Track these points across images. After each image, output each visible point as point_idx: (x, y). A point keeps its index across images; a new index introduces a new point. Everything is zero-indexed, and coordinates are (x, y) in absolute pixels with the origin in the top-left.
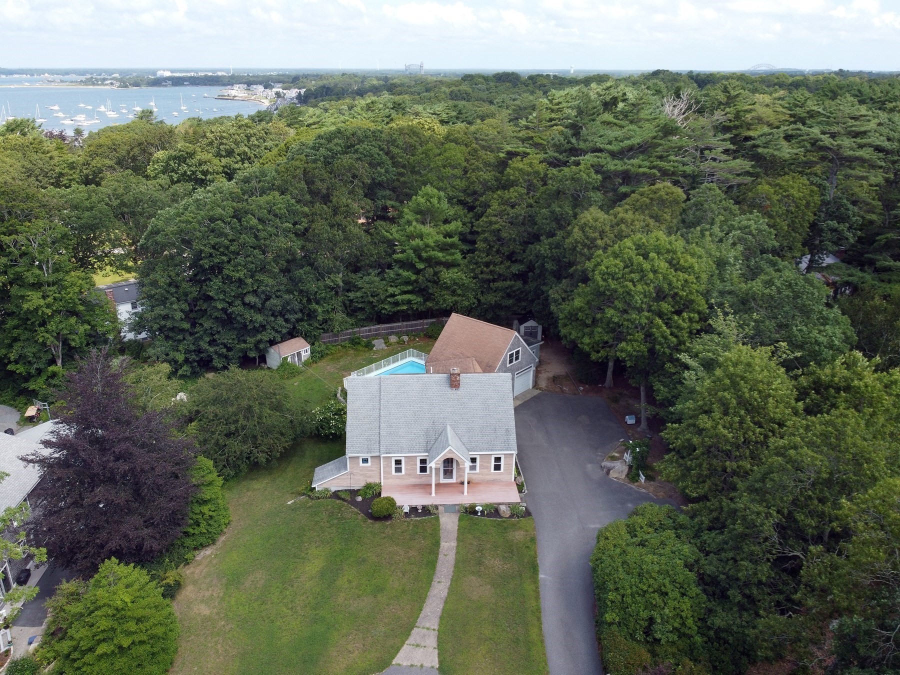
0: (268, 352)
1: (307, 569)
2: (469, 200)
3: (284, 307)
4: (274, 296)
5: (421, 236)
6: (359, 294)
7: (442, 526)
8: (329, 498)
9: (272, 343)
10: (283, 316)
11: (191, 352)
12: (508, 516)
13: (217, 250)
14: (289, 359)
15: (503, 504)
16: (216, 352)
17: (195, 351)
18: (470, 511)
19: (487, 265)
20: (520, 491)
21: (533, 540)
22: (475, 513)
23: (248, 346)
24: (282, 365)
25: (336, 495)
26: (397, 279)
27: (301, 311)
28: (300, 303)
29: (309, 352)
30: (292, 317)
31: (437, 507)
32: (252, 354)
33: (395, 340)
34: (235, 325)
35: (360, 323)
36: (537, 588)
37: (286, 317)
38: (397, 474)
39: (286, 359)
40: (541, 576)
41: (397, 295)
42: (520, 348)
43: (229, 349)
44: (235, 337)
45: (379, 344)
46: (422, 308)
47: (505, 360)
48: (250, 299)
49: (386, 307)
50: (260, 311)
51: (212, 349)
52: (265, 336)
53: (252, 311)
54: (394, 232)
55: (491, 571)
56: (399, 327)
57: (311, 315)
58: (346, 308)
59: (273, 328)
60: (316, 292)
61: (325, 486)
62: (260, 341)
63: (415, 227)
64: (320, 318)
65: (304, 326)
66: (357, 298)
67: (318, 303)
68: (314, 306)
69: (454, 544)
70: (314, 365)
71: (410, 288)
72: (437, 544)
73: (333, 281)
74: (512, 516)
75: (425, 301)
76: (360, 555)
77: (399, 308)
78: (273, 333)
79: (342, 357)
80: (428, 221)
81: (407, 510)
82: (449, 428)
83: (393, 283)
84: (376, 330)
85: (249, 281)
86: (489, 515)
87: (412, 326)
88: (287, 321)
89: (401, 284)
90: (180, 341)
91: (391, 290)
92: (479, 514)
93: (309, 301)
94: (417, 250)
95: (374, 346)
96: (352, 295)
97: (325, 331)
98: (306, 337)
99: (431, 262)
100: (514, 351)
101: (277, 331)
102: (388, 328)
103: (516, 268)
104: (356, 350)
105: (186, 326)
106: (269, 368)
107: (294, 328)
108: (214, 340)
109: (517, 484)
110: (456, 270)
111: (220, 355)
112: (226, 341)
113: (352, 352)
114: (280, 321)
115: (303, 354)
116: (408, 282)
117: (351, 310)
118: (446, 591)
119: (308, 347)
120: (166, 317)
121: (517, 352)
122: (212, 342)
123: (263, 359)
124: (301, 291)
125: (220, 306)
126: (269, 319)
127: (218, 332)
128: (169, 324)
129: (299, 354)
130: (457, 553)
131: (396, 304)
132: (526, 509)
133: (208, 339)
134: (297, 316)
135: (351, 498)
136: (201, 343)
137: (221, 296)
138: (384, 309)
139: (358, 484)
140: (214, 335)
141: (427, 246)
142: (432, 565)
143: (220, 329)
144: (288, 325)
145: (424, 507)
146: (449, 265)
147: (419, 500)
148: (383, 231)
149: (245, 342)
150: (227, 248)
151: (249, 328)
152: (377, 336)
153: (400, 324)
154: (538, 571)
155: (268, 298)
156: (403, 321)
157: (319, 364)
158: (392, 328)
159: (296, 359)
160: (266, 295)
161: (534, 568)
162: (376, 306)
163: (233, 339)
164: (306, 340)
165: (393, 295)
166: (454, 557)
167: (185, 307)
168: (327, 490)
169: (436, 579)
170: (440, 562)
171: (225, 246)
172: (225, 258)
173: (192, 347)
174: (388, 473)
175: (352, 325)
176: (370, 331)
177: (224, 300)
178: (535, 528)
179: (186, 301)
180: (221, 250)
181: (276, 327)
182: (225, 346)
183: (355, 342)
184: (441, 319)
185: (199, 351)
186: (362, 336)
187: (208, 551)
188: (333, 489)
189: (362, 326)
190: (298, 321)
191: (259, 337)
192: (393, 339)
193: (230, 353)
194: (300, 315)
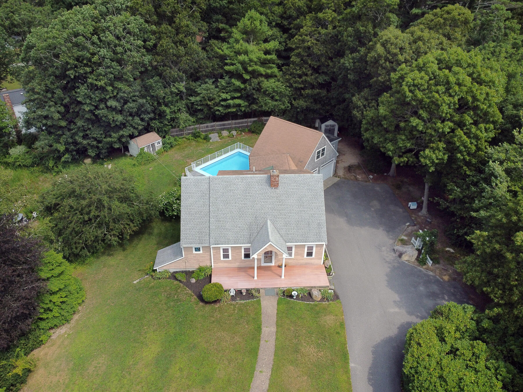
0: (129, 143)
1: (145, 354)
2: (285, 23)
3: (139, 109)
4: (131, 100)
5: (246, 53)
6: (198, 98)
7: (263, 310)
8: (169, 278)
9: (132, 137)
10: (139, 116)
11: (70, 143)
12: (319, 299)
13: (81, 62)
14: (146, 149)
15: (315, 287)
16: (89, 144)
17: (73, 143)
18: (287, 294)
19: (300, 76)
20: (329, 274)
21: (342, 325)
22: (291, 296)
23: (113, 140)
24: (140, 154)
25: (174, 276)
26: (227, 87)
27: (154, 112)
28: (152, 106)
29: (161, 144)
30: (146, 117)
31: (258, 291)
32: (117, 146)
33: (226, 135)
34: (102, 124)
35: (199, 121)
36: (349, 378)
37: (141, 117)
38: (225, 259)
39: (143, 149)
40: (352, 365)
41: (228, 100)
42: (326, 146)
43: (99, 142)
44: (102, 132)
45: (214, 137)
46: (248, 110)
47: (314, 156)
48: (112, 103)
49: (220, 109)
50: (121, 112)
51: (85, 142)
52: (125, 132)
53: (114, 113)
54: (224, 49)
55: (307, 359)
56: (229, 124)
57: (161, 115)
58: (189, 109)
59: (131, 125)
60: (164, 97)
61: (165, 268)
62: (122, 136)
63: (241, 45)
64: (168, 117)
65: (156, 124)
66: (197, 101)
67: (166, 105)
68: (163, 108)
69: (274, 329)
70: (166, 154)
71: (239, 95)
72: (259, 329)
73: (177, 88)
74: (323, 299)
75: (250, 104)
76: (191, 340)
77: (229, 110)
78: (132, 129)
79: (186, 147)
80: (252, 39)
81: (233, 293)
82: (269, 222)
83: (224, 89)
84: (212, 126)
85: (109, 88)
86: (303, 299)
87: (239, 123)
88: (142, 120)
89: (230, 91)
90: (60, 136)
91: (224, 96)
92: (295, 298)
93: (159, 104)
94: (243, 63)
95: (210, 139)
96: (193, 99)
97: (173, 127)
98: (158, 132)
99: (255, 74)
100: (321, 149)
101: (134, 128)
102: (221, 125)
103: (321, 79)
104: (197, 141)
105: (63, 123)
106: (131, 156)
107: (149, 124)
108: (87, 135)
109: (326, 267)
110: (273, 80)
111: (92, 147)
112: (95, 136)
113: (194, 143)
114: (137, 120)
115: (156, 145)
116: (237, 90)
117: (192, 110)
118: (268, 382)
119: (160, 140)
120: (46, 117)
121: (323, 150)
122: (85, 137)
123: (127, 149)
124: (152, 97)
125: (87, 109)
126: (128, 119)
127: (89, 129)
128: (49, 123)
129: (153, 145)
130: (277, 339)
131: (228, 106)
132: (334, 292)
133: (81, 134)
134: (149, 116)
135: (186, 279)
136: (77, 138)
137: (88, 101)
138: (218, 110)
139: (192, 266)
140: (86, 131)
141: (251, 60)
142: (254, 352)
143: (90, 126)
144: (143, 123)
145: (247, 290)
146: (268, 77)
147: (244, 284)
148: (216, 48)
149: (110, 136)
150: (90, 60)
151: (112, 125)
152: (213, 131)
153: (230, 122)
154: (348, 359)
155: (126, 102)
156: (232, 119)
157: (169, 152)
158: (224, 125)
159: (151, 149)
160: (124, 100)
161: (345, 356)
162: (212, 108)
163: (101, 134)
164: (158, 134)
165: (225, 100)
166: (274, 343)
167: (62, 109)
168: (167, 271)
169: (258, 369)
170: (261, 349)
171: (87, 58)
172: (88, 69)
173: (70, 140)
174: (217, 259)
175: (194, 122)
176: (207, 127)
177: (90, 104)
178: (343, 312)
179: (62, 104)
180: (85, 62)
181: (134, 125)
182: (95, 139)
183: (196, 136)
184: (261, 118)
185: (75, 143)
186: (202, 131)
187: (62, 331)
188: (172, 271)
189: (201, 123)
190: (151, 119)
191: (121, 133)
192: (225, 133)
193: (100, 145)
194: (152, 115)
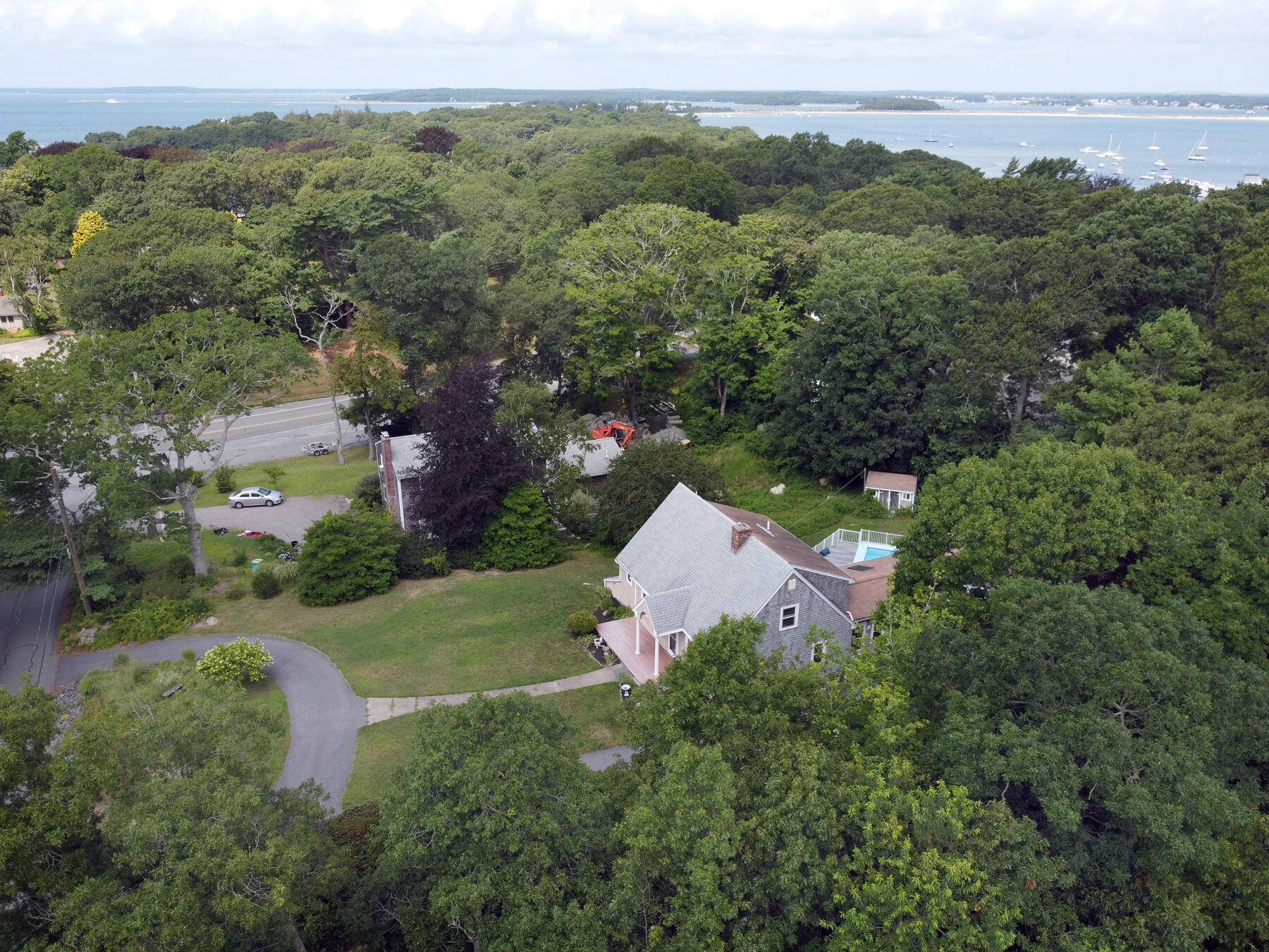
0: (864, 476)
7: (587, 675)
14: (877, 495)
21: (600, 747)
29: (912, 500)
31: (618, 662)
39: (874, 492)
61: (610, 586)
69: (557, 690)
72: (552, 679)
76: (511, 638)
81: (598, 642)
115: (901, 498)
119: (914, 492)
129: (894, 495)
135: (607, 608)
145: (610, 651)
147: (621, 646)
159: (889, 500)
164: (915, 482)
170: (521, 687)
188: (613, 594)
